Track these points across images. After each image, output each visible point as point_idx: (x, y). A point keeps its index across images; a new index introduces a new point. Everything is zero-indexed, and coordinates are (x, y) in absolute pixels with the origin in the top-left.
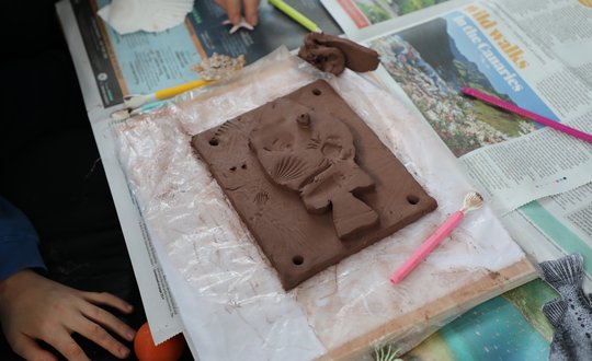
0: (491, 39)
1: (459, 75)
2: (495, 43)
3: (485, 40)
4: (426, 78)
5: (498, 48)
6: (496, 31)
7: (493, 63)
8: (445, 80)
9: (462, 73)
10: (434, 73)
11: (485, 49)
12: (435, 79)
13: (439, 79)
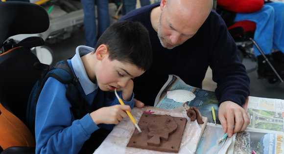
0: (276, 144)
1: (256, 147)
2: (276, 146)
3: (274, 143)
4: (246, 142)
5: (276, 148)
6: (280, 143)
7: (270, 150)
8: (251, 146)
9: (258, 147)
10: (249, 142)
11: (271, 145)
12: (248, 144)
13: (249, 145)
